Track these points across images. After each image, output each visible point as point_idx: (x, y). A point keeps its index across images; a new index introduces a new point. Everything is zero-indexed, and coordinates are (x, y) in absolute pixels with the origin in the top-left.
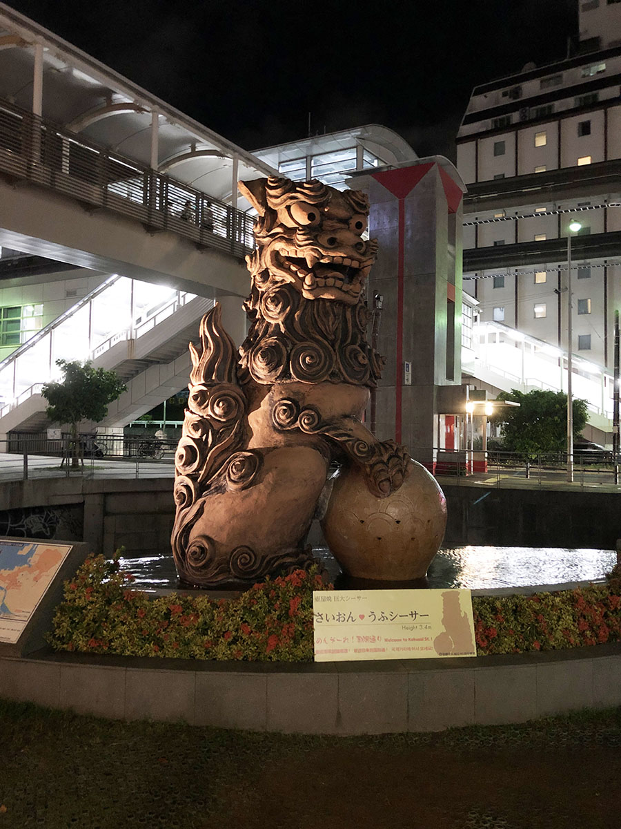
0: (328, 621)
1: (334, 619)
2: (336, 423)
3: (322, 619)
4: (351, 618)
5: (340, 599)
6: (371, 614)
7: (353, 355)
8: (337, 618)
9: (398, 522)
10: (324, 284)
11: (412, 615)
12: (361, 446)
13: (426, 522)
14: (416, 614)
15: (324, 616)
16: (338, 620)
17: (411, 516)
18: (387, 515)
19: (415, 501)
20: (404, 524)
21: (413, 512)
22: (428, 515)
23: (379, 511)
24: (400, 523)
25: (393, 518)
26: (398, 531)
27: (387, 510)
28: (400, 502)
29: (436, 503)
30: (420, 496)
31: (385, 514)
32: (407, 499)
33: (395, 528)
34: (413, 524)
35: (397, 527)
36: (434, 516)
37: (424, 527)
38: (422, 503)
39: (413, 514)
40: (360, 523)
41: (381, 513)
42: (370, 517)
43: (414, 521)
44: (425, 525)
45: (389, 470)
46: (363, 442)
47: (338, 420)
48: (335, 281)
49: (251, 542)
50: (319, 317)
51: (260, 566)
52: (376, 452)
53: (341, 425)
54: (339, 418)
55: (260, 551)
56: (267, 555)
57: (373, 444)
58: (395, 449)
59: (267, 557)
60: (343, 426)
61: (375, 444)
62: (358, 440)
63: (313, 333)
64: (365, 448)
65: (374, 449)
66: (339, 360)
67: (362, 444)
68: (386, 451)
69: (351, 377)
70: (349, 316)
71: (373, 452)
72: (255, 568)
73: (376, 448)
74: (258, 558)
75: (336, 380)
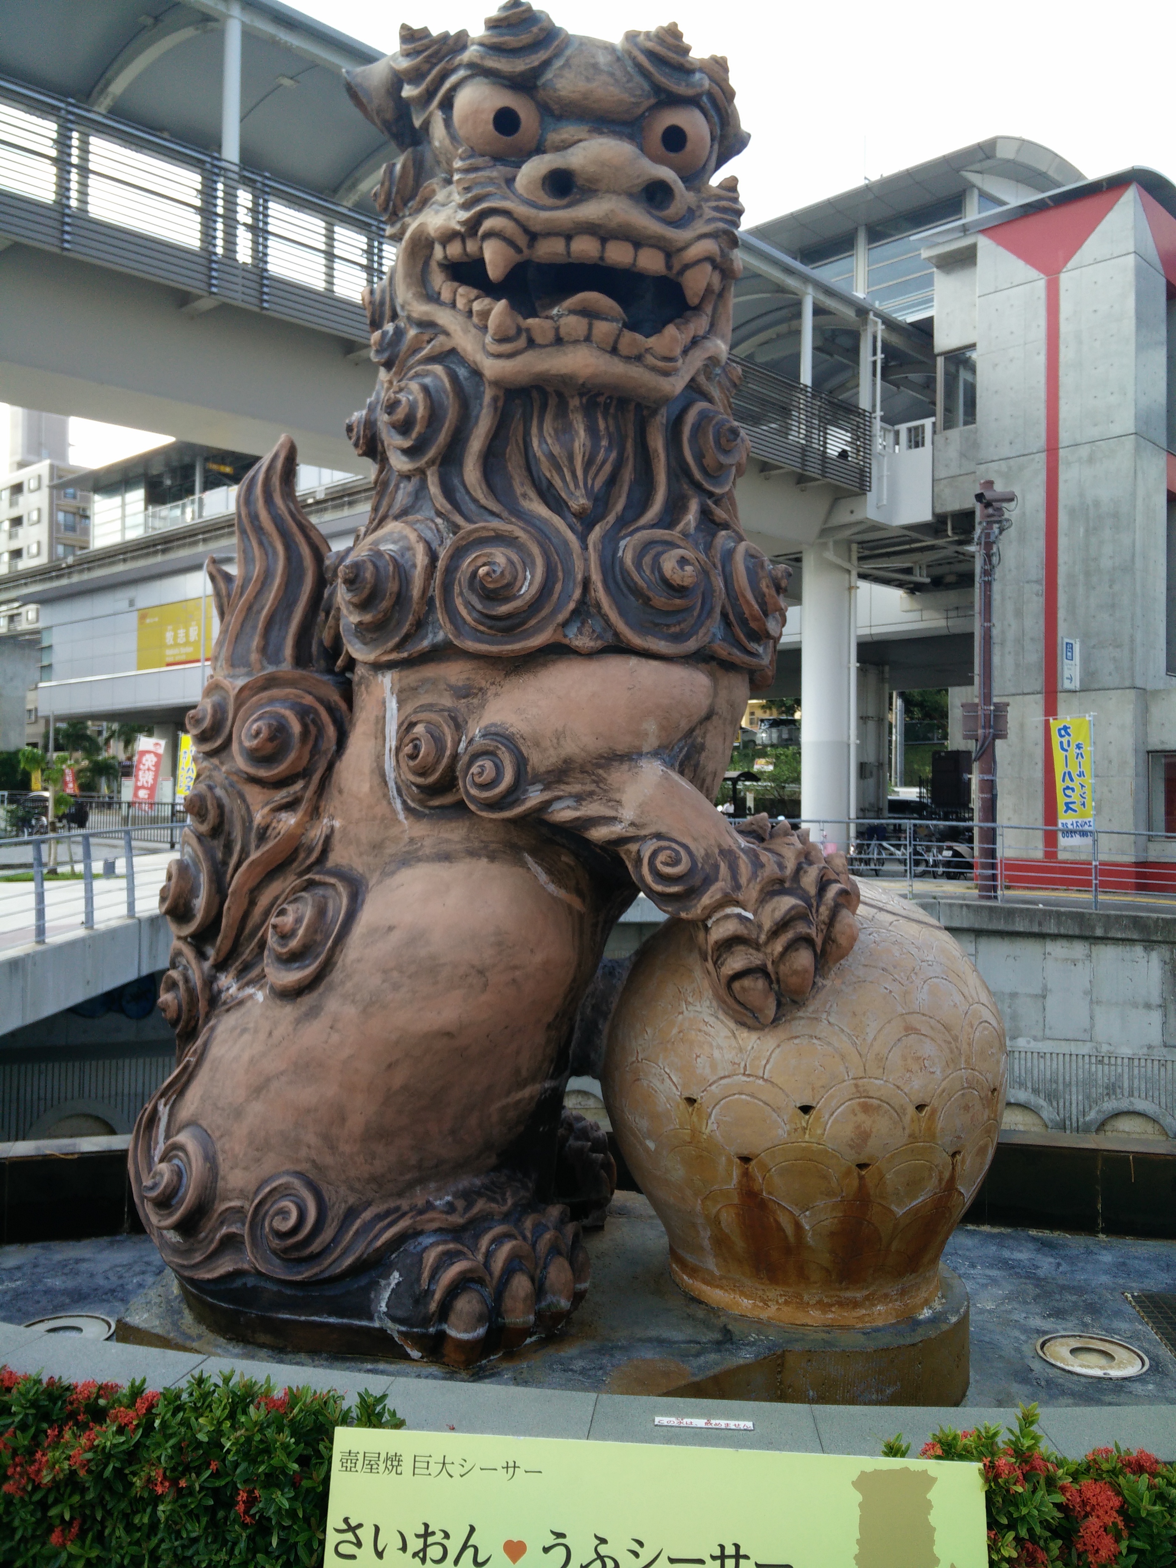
0: (380, 1555)
1: (404, 1549)
3: (359, 1544)
4: (470, 1552)
5: (435, 1468)
6: (551, 1540)
7: (647, 560)
8: (415, 1545)
9: (806, 1109)
10: (551, 336)
11: (722, 1557)
12: (661, 857)
13: (911, 1110)
14: (738, 1557)
15: (368, 1536)
16: (421, 1555)
17: (854, 1090)
18: (769, 1085)
19: (869, 1040)
20: (827, 1117)
21: (862, 1074)
22: (916, 1087)
23: (742, 1071)
24: (814, 1113)
25: (787, 1096)
26: (807, 1136)
27: (768, 1067)
28: (815, 1041)
29: (953, 1045)
30: (889, 1022)
31: (761, 1082)
32: (843, 1031)
33: (796, 1130)
34: (862, 1117)
35: (804, 1124)
36: (943, 1091)
37: (904, 1129)
38: (895, 1044)
39: (860, 1082)
40: (683, 1105)
41: (749, 1075)
42: (713, 1087)
43: (866, 1108)
44: (907, 1119)
45: (763, 938)
46: (674, 846)
47: (587, 772)
48: (590, 327)
49: (314, 1161)
50: (544, 446)
51: (335, 1240)
52: (721, 877)
53: (597, 790)
54: (589, 768)
55: (343, 1190)
56: (369, 1204)
57: (717, 851)
58: (790, 866)
59: (365, 1209)
60: (605, 791)
61: (722, 852)
62: (659, 836)
63: (524, 495)
64: (675, 862)
65: (716, 867)
66: (596, 577)
67: (668, 852)
68: (754, 875)
69: (642, 629)
70: (658, 443)
71: (708, 881)
72: (315, 1247)
73: (722, 865)
74: (330, 1215)
75: (583, 641)
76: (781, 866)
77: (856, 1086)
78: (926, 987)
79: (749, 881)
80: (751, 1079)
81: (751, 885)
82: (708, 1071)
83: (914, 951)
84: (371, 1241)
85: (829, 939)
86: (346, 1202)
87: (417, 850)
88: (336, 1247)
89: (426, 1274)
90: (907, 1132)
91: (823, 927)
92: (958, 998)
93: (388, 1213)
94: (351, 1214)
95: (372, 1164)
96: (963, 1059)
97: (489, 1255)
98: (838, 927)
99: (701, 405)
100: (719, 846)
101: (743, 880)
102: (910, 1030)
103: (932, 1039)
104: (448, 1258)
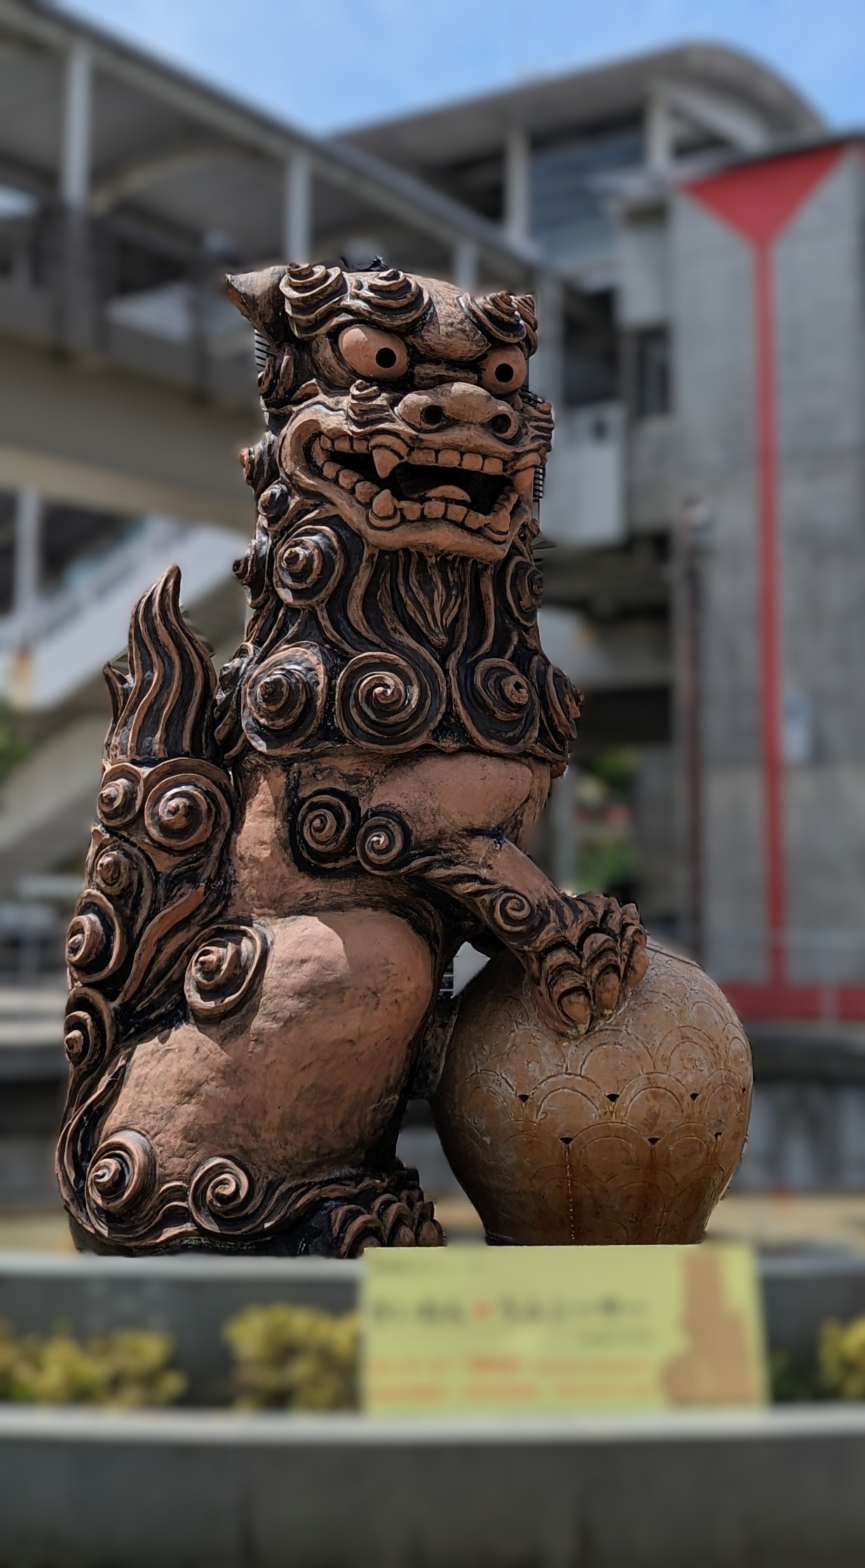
2: (446, 851)
7: (491, 682)
9: (613, 1097)
10: (418, 514)
12: (509, 905)
13: (688, 1098)
17: (647, 1082)
18: (585, 1080)
19: (657, 1044)
20: (627, 1103)
21: (653, 1070)
22: (690, 1080)
23: (564, 1071)
24: (618, 1100)
25: (598, 1087)
26: (613, 1119)
27: (584, 1066)
28: (618, 1046)
29: (715, 1051)
30: (670, 1032)
31: (579, 1078)
32: (638, 1039)
33: (605, 1113)
34: (652, 1102)
35: (611, 1109)
36: (710, 1084)
37: (682, 1111)
38: (675, 1048)
39: (651, 1076)
40: (518, 1101)
41: (570, 1074)
42: (543, 1085)
43: (656, 1096)
44: (685, 1104)
45: (584, 964)
46: (518, 896)
47: (454, 841)
48: (446, 507)
49: (241, 1147)
50: (410, 593)
51: (263, 1205)
52: (551, 919)
53: (462, 854)
54: (456, 837)
55: (264, 1169)
56: (283, 1180)
57: (546, 901)
58: (600, 913)
59: (281, 1184)
60: (467, 855)
61: (550, 902)
62: (506, 889)
63: (395, 630)
64: (521, 908)
65: (547, 913)
66: (456, 695)
67: (515, 900)
68: (576, 919)
69: (489, 737)
70: (488, 588)
71: (544, 922)
72: (249, 1209)
73: (551, 910)
74: (258, 1186)
75: (449, 744)
76: (595, 913)
77: (649, 1079)
78: (695, 1008)
79: (573, 922)
80: (572, 1076)
81: (574, 926)
82: (537, 1072)
83: (685, 982)
84: (290, 1206)
85: (629, 966)
86: (267, 1178)
87: (313, 902)
88: (264, 1210)
89: (336, 1227)
90: (685, 1114)
91: (625, 957)
92: (717, 1018)
93: (297, 1187)
94: (272, 1187)
95: (285, 1149)
96: (722, 1063)
97: (380, 1214)
98: (635, 957)
99: (518, 559)
100: (548, 897)
101: (568, 922)
102: (685, 1038)
103: (701, 1046)
104: (351, 1216)
